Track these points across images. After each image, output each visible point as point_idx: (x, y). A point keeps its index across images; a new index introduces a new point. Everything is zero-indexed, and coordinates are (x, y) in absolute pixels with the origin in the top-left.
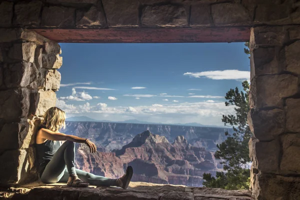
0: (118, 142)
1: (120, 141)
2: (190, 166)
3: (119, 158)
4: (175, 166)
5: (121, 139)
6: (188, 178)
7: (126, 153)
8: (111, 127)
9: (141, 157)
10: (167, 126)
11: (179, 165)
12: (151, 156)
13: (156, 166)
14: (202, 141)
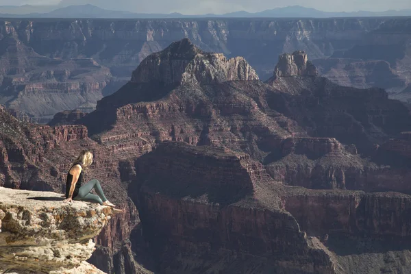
0: (52, 87)
1: (54, 81)
2: (349, 155)
3: (100, 142)
4: (293, 161)
5: (60, 75)
6: (358, 200)
7: (119, 126)
8: (15, 34)
9: (172, 134)
10: (216, 21)
11: (311, 157)
12: (205, 131)
13: (244, 164)
14: (348, 68)
